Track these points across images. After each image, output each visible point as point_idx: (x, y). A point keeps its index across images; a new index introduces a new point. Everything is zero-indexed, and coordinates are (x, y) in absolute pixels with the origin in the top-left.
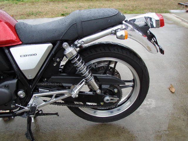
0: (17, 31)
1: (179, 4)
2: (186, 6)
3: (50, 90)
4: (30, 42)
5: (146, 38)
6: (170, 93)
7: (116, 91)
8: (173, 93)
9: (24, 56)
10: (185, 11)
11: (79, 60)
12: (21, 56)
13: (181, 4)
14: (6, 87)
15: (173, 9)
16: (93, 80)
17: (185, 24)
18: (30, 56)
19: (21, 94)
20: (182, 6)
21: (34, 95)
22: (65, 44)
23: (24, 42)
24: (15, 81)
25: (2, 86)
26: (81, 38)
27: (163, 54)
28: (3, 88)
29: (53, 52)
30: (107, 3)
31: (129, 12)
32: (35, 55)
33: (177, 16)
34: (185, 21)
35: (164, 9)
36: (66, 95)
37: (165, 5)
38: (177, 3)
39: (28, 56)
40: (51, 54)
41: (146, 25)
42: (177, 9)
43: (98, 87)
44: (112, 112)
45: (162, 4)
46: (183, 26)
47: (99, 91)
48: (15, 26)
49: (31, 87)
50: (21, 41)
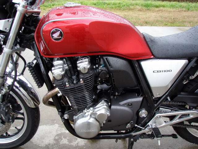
0: (149, 43)
3: (172, 110)
9: (158, 72)
12: (154, 72)
14: (130, 105)
18: (164, 72)
21: (157, 115)
23: (157, 56)
24: (140, 99)
25: (126, 104)
28: (125, 106)
31: (169, 24)
32: (170, 71)
36: (192, 116)
39: (162, 72)
48: (144, 37)
49: (156, 105)
50: (153, 55)
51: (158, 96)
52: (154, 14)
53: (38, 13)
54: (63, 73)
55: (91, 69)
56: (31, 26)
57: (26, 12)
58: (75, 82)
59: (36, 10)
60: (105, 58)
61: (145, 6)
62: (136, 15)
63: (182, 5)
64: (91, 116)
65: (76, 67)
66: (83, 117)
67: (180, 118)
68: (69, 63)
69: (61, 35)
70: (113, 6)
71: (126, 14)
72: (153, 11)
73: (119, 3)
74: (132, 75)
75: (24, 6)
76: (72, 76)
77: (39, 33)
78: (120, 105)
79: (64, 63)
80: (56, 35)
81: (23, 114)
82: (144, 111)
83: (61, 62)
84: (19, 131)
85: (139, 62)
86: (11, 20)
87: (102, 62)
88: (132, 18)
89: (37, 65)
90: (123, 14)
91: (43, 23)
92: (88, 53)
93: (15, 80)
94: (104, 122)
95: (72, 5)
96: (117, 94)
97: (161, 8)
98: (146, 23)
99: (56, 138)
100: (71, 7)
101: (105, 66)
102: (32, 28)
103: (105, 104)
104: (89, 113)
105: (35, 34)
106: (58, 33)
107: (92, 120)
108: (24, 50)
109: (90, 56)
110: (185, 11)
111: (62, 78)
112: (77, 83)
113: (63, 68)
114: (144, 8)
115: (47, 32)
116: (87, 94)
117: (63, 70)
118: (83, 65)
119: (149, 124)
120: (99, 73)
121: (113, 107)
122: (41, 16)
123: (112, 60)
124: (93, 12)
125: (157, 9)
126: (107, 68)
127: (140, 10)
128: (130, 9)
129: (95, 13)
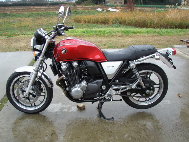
0: (105, 54)
1: (181, 40)
2: (187, 42)
4: (112, 60)
5: (167, 60)
6: (179, 97)
7: (152, 88)
8: (181, 97)
9: (109, 67)
10: (186, 46)
11: (136, 70)
12: (107, 67)
13: (183, 41)
14: (97, 83)
15: (176, 45)
16: (142, 81)
17: (187, 56)
19: (104, 87)
20: (184, 42)
21: (111, 88)
22: (130, 62)
23: (108, 60)
24: (102, 80)
25: (95, 83)
26: (138, 59)
27: (176, 69)
29: (123, 66)
30: (122, 39)
32: (115, 66)
33: (180, 50)
34: (186, 54)
35: (169, 44)
36: (128, 88)
37: (169, 41)
38: (179, 40)
39: (111, 67)
40: (122, 66)
41: (167, 53)
42: (180, 45)
43: (144, 85)
44: (146, 103)
45: (167, 40)
46: (185, 58)
47: (144, 87)
48: (103, 52)
49: (109, 84)
50: (107, 60)
51: (110, 79)
52: (131, 39)
53: (55, 42)
54: (66, 68)
55: (78, 66)
56: (51, 48)
57: (50, 42)
58: (71, 72)
59: (54, 41)
60: (85, 61)
61: (125, 33)
62: (117, 40)
63: (155, 31)
64: (79, 87)
65: (72, 65)
66: (75, 88)
67: (122, 90)
68: (69, 63)
69: (65, 51)
70: (99, 33)
71: (109, 39)
72: (131, 37)
73: (104, 31)
74: (97, 69)
75: (49, 39)
76: (70, 69)
77: (55, 51)
78: (93, 83)
79: (67, 64)
80: (63, 51)
81: (45, 93)
82: (104, 86)
83: (65, 63)
84: (42, 102)
85: (100, 63)
86: (43, 45)
87: (83, 63)
88: (113, 43)
89: (54, 65)
90: (106, 39)
91: (58, 46)
92: (77, 59)
93: (42, 74)
94: (85, 90)
95: (70, 38)
96: (91, 79)
97: (138, 34)
98: (123, 46)
99: (61, 109)
100: (69, 39)
101: (85, 65)
102: (52, 49)
103: (85, 82)
104: (78, 86)
105: (53, 52)
106: (64, 51)
107: (79, 89)
108: (47, 59)
109: (78, 61)
110: (157, 36)
111: (66, 71)
112: (72, 72)
113: (66, 66)
114: (124, 34)
115: (59, 50)
116: (77, 77)
117: (66, 67)
118: (75, 64)
119: (107, 93)
120: (82, 68)
121: (89, 84)
122: (56, 44)
123: (88, 62)
124: (79, 41)
125: (134, 35)
126: (86, 66)
127: (120, 36)
128: (112, 36)
129: (80, 42)
